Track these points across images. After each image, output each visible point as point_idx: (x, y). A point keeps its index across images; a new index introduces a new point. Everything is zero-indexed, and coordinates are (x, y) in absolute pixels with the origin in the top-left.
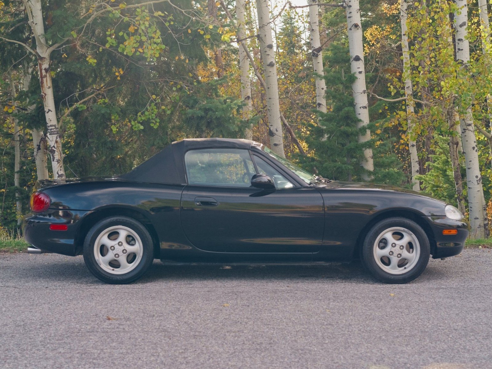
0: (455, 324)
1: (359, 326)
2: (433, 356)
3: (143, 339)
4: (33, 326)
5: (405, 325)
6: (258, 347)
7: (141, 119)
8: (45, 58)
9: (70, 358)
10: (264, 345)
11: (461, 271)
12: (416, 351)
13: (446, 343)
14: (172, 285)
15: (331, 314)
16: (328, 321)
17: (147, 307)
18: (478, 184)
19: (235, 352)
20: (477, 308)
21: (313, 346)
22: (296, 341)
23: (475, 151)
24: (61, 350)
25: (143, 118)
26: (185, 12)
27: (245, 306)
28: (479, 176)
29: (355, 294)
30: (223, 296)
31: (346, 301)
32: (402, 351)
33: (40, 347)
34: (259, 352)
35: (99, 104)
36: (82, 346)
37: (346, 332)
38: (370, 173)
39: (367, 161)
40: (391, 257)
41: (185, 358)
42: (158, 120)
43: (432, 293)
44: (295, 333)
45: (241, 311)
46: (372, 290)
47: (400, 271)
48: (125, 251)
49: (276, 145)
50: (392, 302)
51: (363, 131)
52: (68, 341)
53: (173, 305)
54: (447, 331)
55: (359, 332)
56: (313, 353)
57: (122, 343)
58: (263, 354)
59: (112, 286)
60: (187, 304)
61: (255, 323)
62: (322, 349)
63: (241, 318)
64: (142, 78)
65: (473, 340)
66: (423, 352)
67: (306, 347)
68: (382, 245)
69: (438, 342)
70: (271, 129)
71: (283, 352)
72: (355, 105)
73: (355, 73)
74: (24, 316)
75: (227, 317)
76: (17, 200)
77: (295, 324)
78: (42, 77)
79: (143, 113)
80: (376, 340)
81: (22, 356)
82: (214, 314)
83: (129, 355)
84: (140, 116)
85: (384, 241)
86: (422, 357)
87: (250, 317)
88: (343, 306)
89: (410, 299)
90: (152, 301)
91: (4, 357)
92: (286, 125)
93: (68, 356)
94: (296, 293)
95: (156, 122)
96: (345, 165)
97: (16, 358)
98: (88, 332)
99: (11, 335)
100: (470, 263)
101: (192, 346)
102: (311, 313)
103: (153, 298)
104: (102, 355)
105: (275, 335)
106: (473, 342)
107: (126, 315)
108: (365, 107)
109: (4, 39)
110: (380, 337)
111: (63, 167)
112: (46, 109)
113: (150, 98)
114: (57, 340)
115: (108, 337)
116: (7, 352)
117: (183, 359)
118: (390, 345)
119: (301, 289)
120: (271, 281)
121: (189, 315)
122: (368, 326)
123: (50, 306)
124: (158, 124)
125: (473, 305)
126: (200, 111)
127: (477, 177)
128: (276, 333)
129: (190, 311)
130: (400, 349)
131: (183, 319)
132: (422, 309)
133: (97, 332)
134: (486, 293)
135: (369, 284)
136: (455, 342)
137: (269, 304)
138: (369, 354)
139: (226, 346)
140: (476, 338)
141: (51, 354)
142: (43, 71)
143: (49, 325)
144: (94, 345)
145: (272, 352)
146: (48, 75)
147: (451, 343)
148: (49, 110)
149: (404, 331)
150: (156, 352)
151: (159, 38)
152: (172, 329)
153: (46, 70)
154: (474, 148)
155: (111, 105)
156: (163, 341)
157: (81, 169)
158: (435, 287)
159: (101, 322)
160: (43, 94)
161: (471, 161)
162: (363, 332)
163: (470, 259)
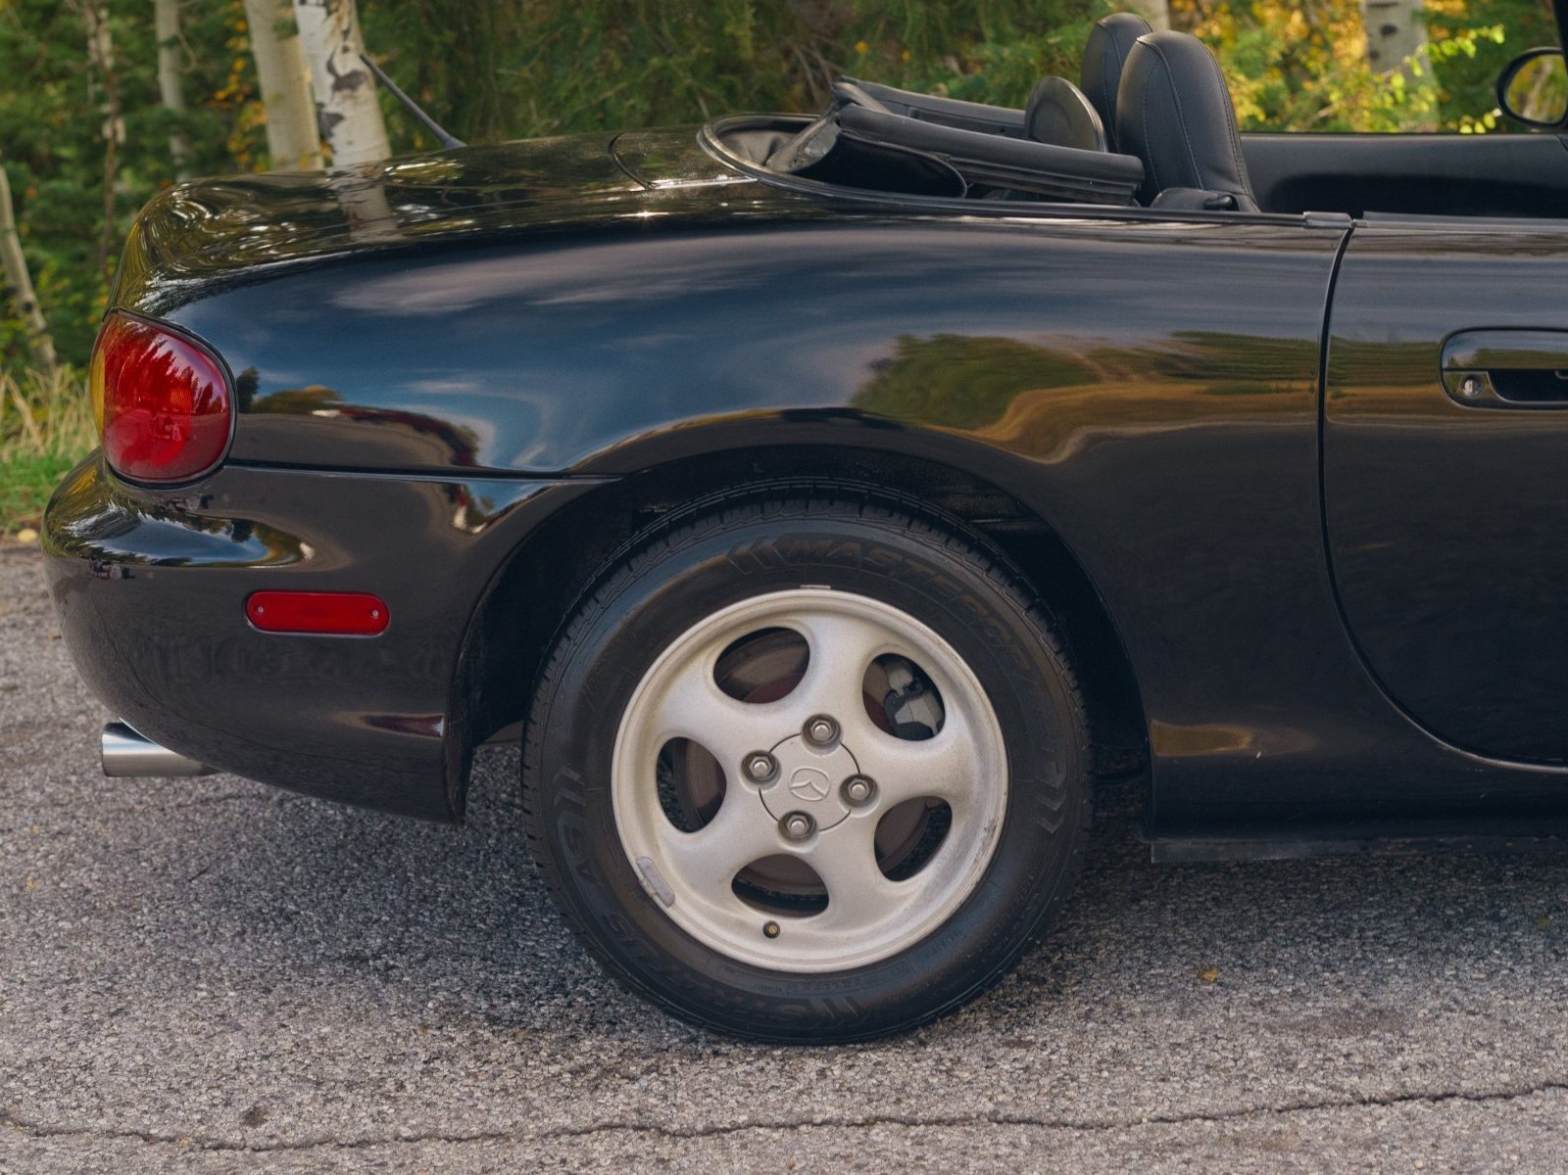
48: (858, 789)
111: (355, 32)
157: (450, 36)
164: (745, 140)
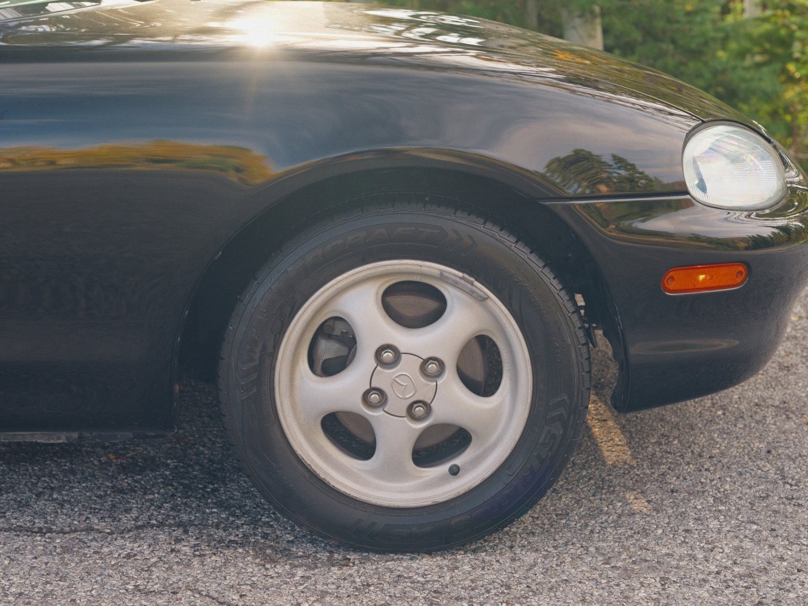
40: (372, 416)
47: (430, 485)
68: (328, 349)
85: (339, 329)
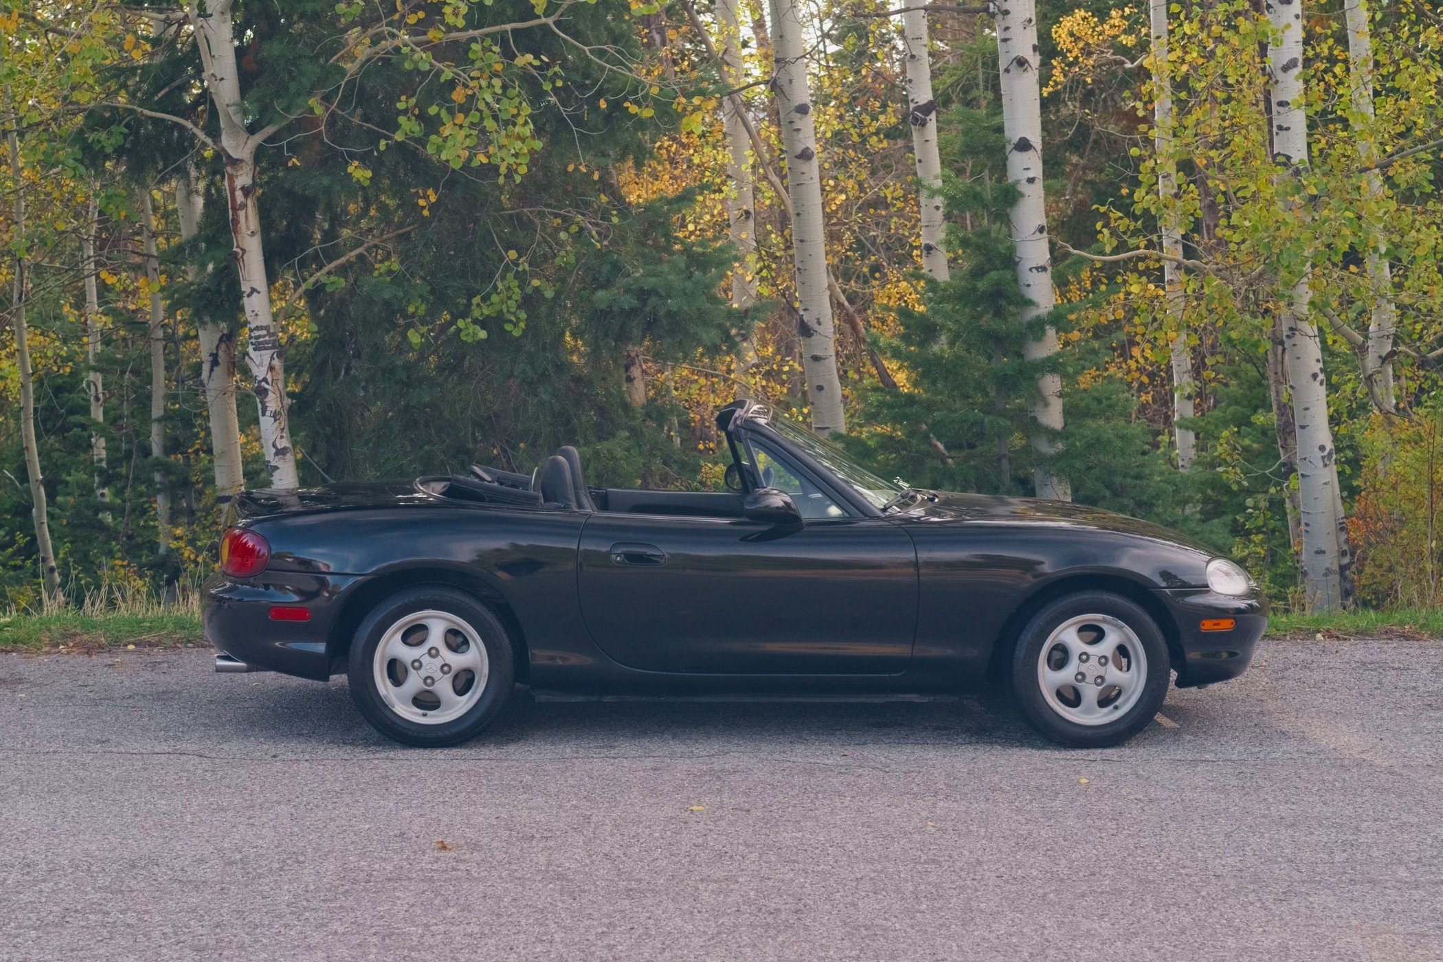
0: (1218, 860)
1: (999, 865)
2: (1157, 945)
3: (514, 900)
4: (263, 863)
5: (1104, 864)
6: (770, 920)
7: (482, 314)
8: (241, 161)
9: (359, 945)
10: (783, 916)
11: (1258, 710)
12: (1121, 931)
13: (1189, 912)
14: (568, 750)
15: (937, 835)
16: (931, 853)
17: (515, 813)
18: (1325, 465)
19: (719, 933)
20: (1277, 818)
21: (894, 920)
22: (854, 905)
23: (1317, 383)
24: (335, 926)
25: (486, 312)
26: (591, 51)
27: (741, 810)
28: (1329, 446)
29: (996, 779)
30: (690, 783)
31: (975, 798)
32: (1088, 931)
33: (289, 919)
34: (772, 932)
35: (376, 274)
36: (382, 917)
37: (968, 882)
38: (1053, 435)
39: (1046, 405)
40: (1080, 686)
41: (610, 947)
42: (523, 315)
43: (1179, 775)
44: (854, 884)
45: (731, 824)
46: (1039, 766)
47: (1105, 715)
48: (446, 668)
49: (816, 359)
50: (1082, 800)
51: (1037, 328)
52: (347, 904)
53: (575, 807)
54: (1197, 879)
55: (998, 882)
56: (891, 934)
57: (467, 908)
58: (780, 939)
59: (426, 753)
60: (606, 805)
61: (764, 857)
62: (912, 926)
63: (731, 844)
64: (482, 205)
65: (1252, 904)
66: (1136, 934)
67: (878, 921)
69: (1173, 910)
70: (805, 318)
71: (825, 934)
72: (1017, 264)
73: (1018, 182)
74: (238, 837)
75: (700, 841)
76: (159, 491)
77: (854, 860)
78: (235, 209)
79: (485, 299)
80: (1034, 902)
81: (255, 942)
82: (669, 833)
83: (487, 940)
84: (478, 305)
86: (1131, 947)
87: (753, 841)
88: (966, 812)
89: (1123, 792)
90: (525, 796)
91: (214, 942)
92: (843, 305)
93: (355, 940)
94: (859, 776)
95: (518, 319)
96: (991, 417)
97: (241, 947)
98: (389, 880)
99: (218, 887)
100: (1283, 687)
101: (623, 918)
102: (891, 830)
103: (527, 788)
104: (428, 940)
105: (808, 890)
106: (1250, 908)
107: (471, 834)
108: (1044, 269)
109: (139, 110)
110: (1045, 895)
111: (286, 430)
112: (245, 288)
113: (501, 259)
114: (324, 901)
115: (438, 894)
116: (218, 930)
117: (606, 951)
118: (1065, 915)
119: (872, 764)
120: (800, 737)
121: (612, 835)
122: (1020, 865)
123: (293, 810)
124: (522, 325)
125: (1269, 809)
126: (628, 297)
127: (1322, 448)
128: (811, 884)
129: (616, 826)
130: (1086, 925)
131: (600, 845)
132: (1148, 820)
133: (410, 879)
134: (1305, 775)
135: (1033, 747)
136: (1211, 909)
137: (795, 806)
138: (1014, 940)
139: (698, 916)
140: (1260, 900)
141: (316, 938)
142: (239, 194)
143: (300, 862)
144: (407, 915)
145: (802, 932)
146: (249, 202)
147: (1201, 911)
148: (253, 290)
149: (1099, 880)
150: (545, 933)
151: (526, 123)
152: (576, 872)
153: (246, 191)
154: (1315, 376)
155: (404, 275)
156: (560, 904)
157: (328, 430)
158: (1189, 757)
159: (415, 852)
160: (239, 250)
161: (1307, 409)
162: (1007, 882)
163: (1287, 673)
164: (433, 485)
